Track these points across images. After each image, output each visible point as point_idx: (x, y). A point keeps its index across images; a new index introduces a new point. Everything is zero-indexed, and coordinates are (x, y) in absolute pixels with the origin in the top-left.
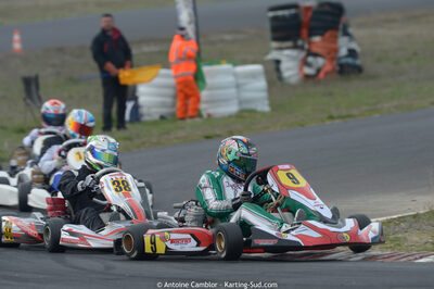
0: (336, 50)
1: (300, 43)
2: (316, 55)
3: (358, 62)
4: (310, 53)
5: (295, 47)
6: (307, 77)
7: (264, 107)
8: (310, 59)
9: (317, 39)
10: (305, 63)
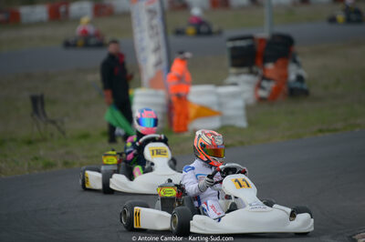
0: (286, 76)
1: (255, 69)
2: (269, 80)
3: (305, 86)
4: (264, 78)
5: (251, 72)
6: (261, 100)
7: (242, 123)
8: (265, 84)
9: (270, 66)
10: (259, 86)
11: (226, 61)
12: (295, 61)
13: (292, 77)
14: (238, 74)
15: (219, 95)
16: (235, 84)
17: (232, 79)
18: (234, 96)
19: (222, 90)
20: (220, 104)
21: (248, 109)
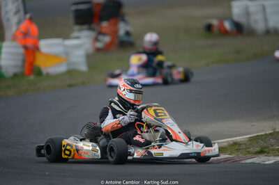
1: (93, 26)
2: (104, 34)
3: (131, 39)
4: (100, 33)
5: (90, 29)
6: (98, 50)
8: (101, 38)
9: (105, 24)
10: (96, 40)
11: (71, 20)
12: (123, 20)
13: (122, 32)
14: (80, 30)
15: (66, 47)
16: (77, 38)
17: (75, 34)
18: (77, 47)
19: (69, 42)
20: (67, 54)
21: (89, 57)
